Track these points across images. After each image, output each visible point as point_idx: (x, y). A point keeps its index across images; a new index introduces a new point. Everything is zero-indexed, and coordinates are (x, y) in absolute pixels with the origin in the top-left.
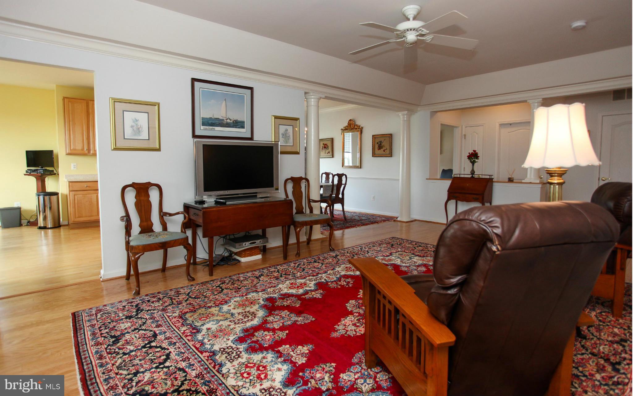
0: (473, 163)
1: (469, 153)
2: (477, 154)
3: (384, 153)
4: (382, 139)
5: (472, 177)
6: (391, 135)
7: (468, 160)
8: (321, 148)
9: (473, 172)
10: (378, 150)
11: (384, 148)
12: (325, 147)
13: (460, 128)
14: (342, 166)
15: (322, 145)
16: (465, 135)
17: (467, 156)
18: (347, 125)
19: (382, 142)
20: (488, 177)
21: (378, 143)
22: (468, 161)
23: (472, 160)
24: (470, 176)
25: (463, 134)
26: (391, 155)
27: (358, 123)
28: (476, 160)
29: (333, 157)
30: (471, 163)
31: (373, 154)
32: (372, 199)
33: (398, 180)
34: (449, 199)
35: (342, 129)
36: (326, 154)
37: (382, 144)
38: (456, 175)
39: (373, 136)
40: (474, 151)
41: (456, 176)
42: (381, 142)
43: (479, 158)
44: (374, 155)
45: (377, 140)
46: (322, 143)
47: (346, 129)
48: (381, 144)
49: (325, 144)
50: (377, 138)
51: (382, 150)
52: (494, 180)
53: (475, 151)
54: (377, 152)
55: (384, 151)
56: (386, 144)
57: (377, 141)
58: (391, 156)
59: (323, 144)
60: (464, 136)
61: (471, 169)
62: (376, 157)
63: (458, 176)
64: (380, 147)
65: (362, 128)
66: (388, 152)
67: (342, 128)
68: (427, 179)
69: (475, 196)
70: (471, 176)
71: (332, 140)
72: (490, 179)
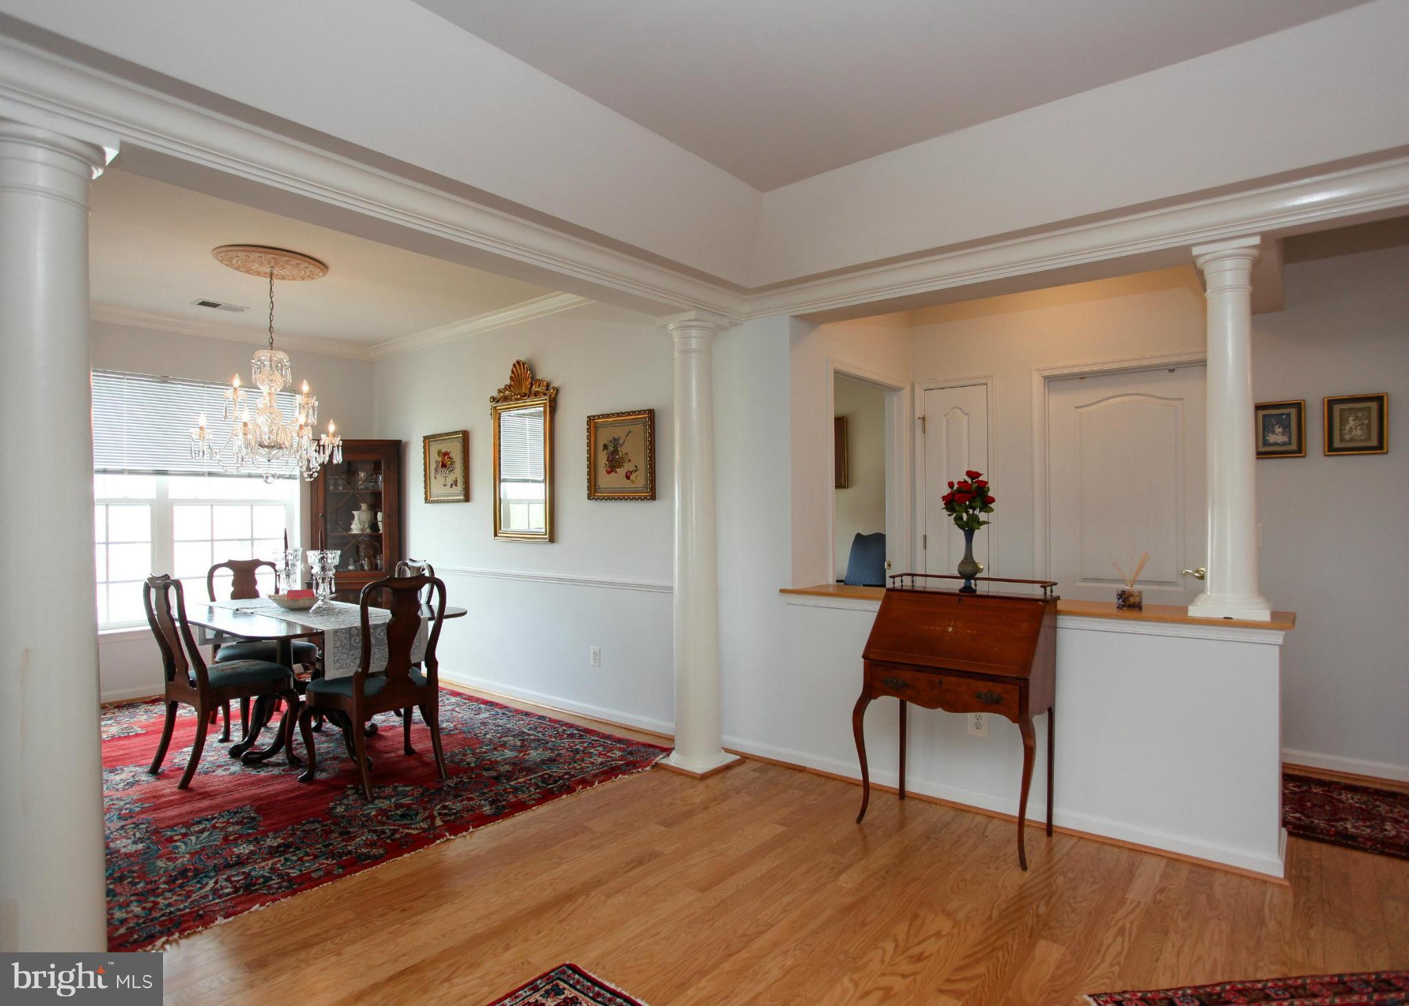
0: (969, 528)
1: (951, 485)
2: (983, 487)
3: (628, 484)
4: (619, 432)
5: (968, 591)
6: (651, 413)
7: (946, 513)
8: (433, 466)
9: (969, 569)
10: (609, 473)
11: (627, 467)
12: (444, 465)
13: (906, 394)
14: (496, 535)
15: (435, 457)
16: (924, 419)
17: (944, 498)
18: (508, 382)
19: (621, 442)
20: (1037, 592)
21: (605, 447)
22: (947, 520)
23: (965, 517)
24: (957, 585)
25: (918, 414)
26: (651, 492)
27: (544, 373)
28: (983, 516)
29: (467, 498)
30: (960, 526)
31: (589, 488)
32: (591, 662)
33: (671, 588)
34: (870, 691)
35: (494, 399)
36: (448, 490)
37: (623, 450)
38: (898, 580)
39: (591, 419)
40: (973, 475)
41: (898, 584)
42: (616, 441)
43: (992, 505)
44: (594, 492)
45: (604, 437)
46: (435, 448)
47: (506, 399)
48: (615, 452)
49: (446, 454)
50: (605, 425)
51: (621, 471)
52: (1060, 605)
53: (977, 475)
54: (606, 481)
55: (628, 478)
56: (634, 450)
57: (602, 441)
58: (653, 497)
59: (439, 453)
60: (921, 420)
61: (960, 555)
62: (602, 499)
63: (907, 581)
64: (614, 463)
65: (557, 390)
66: (640, 480)
67: (495, 394)
68: (782, 591)
69: (982, 686)
70: (960, 584)
71: (465, 437)
72: (1045, 601)
